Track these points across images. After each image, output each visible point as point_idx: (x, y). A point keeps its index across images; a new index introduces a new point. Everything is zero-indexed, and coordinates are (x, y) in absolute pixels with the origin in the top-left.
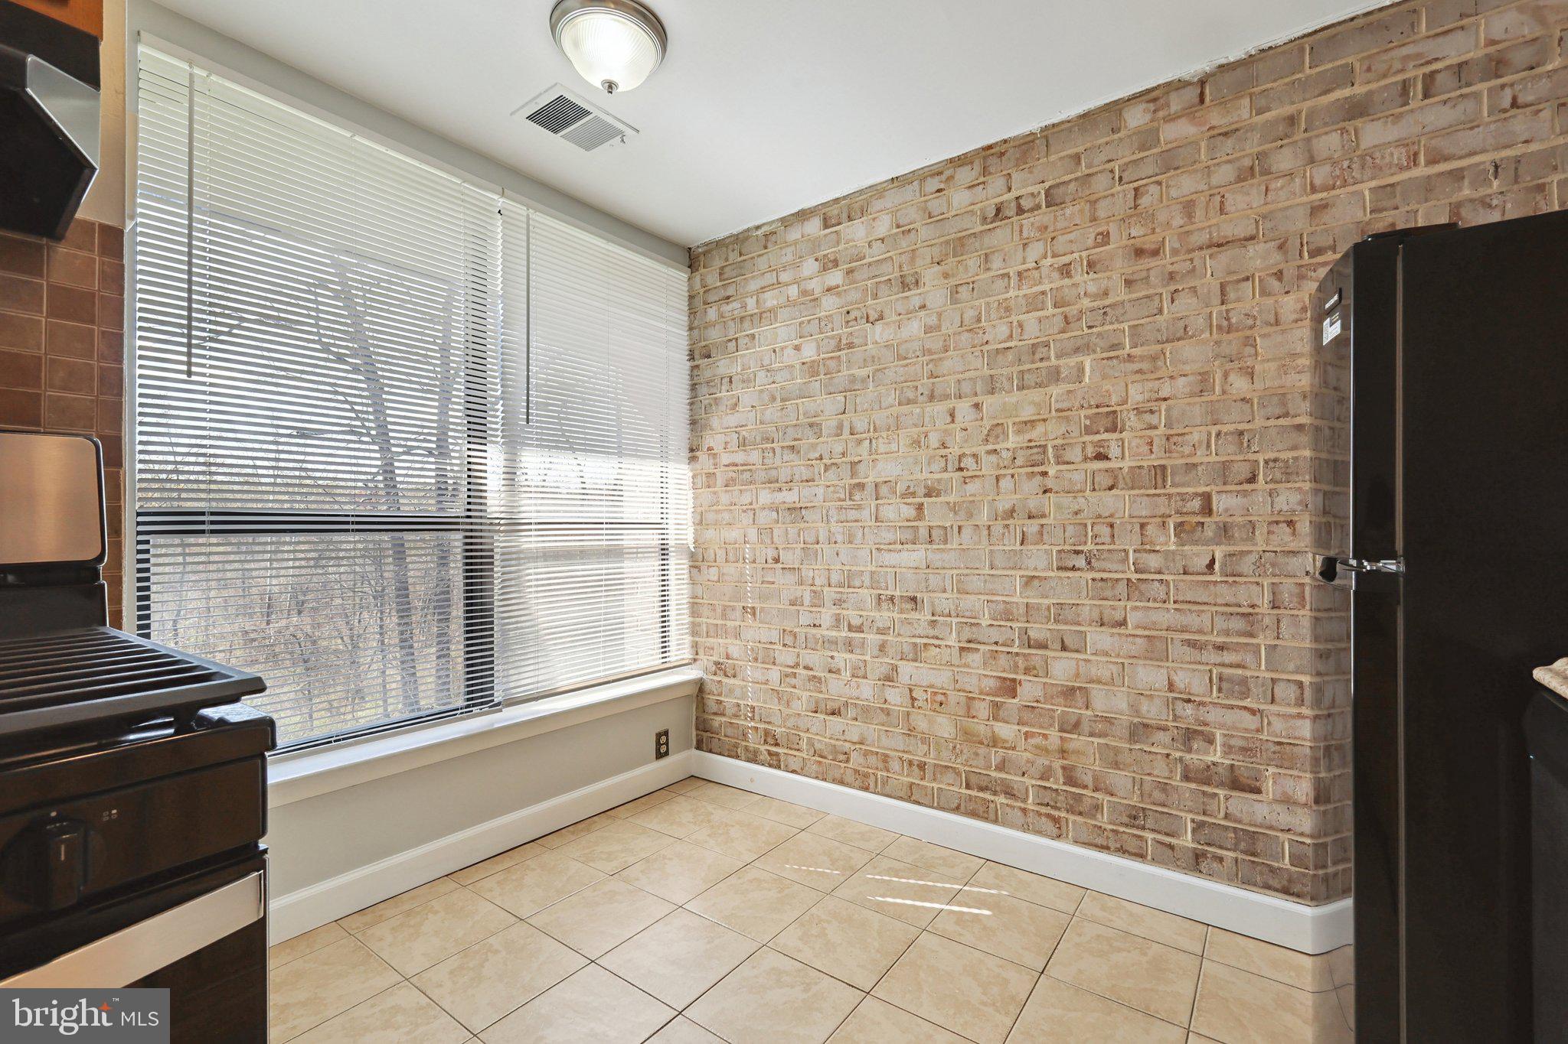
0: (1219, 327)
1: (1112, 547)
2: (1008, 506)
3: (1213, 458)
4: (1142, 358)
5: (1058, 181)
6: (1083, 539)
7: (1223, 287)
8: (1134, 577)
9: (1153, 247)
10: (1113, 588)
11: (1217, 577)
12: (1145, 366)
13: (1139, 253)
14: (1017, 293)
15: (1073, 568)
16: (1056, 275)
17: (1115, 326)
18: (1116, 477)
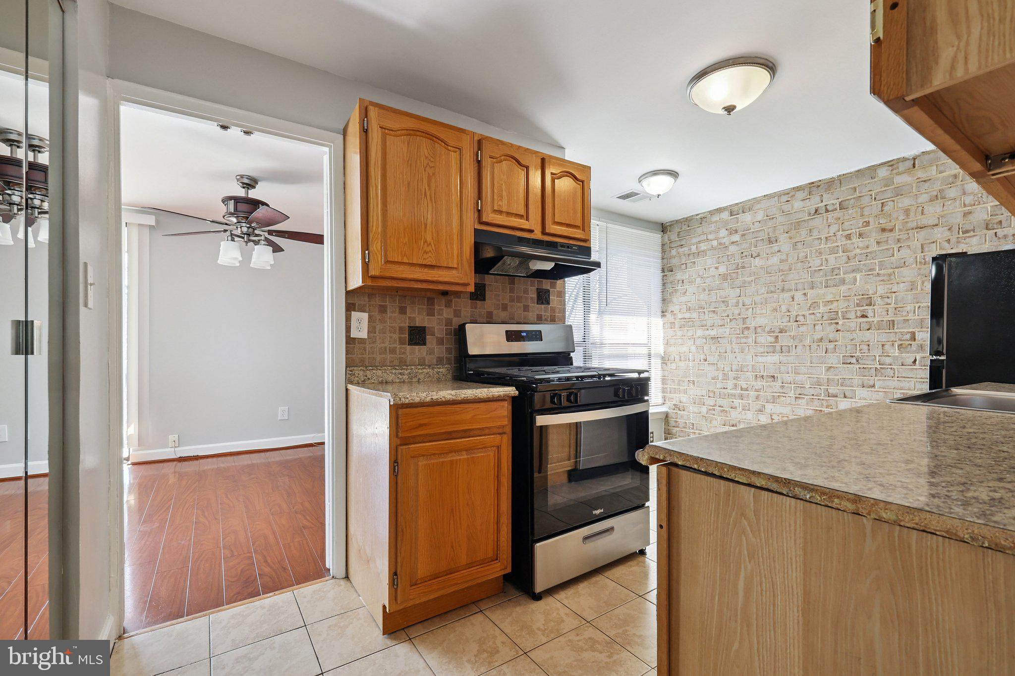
0: (920, 263)
1: (868, 354)
2: (819, 337)
3: (916, 317)
4: (884, 275)
5: (845, 198)
6: (855, 351)
7: (922, 245)
8: (879, 367)
9: (890, 228)
10: (869, 371)
11: (917, 367)
12: (885, 278)
13: (883, 230)
14: (825, 246)
15: (850, 363)
16: (844, 239)
17: (871, 261)
18: (871, 325)
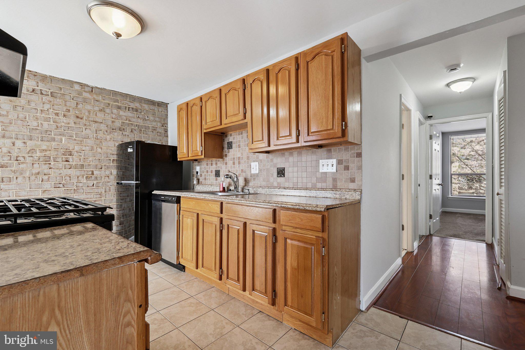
0: (95, 138)
1: (70, 182)
2: (37, 171)
3: (94, 164)
4: (78, 141)
5: (54, 91)
6: (62, 180)
7: (96, 130)
8: (76, 188)
9: (81, 117)
10: (70, 191)
11: (94, 187)
12: (79, 142)
13: (77, 117)
15: (59, 187)
16: (54, 115)
17: (71, 132)
18: (71, 166)
